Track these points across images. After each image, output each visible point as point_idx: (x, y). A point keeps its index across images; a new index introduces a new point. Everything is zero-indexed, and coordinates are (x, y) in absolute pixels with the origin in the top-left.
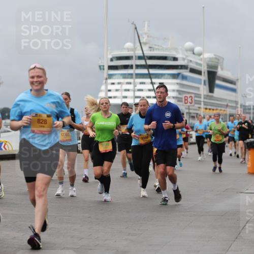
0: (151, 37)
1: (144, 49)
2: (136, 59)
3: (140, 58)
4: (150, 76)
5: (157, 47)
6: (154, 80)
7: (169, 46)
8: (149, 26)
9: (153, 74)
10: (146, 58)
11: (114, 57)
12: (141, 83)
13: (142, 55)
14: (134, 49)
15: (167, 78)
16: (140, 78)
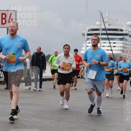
0: (109, 19)
1: (106, 25)
2: (101, 30)
3: (103, 30)
4: (108, 39)
5: (112, 24)
6: (111, 41)
7: (119, 24)
8: (108, 13)
9: (110, 38)
10: (107, 30)
11: (90, 29)
12: (104, 43)
13: (104, 28)
14: (101, 25)
15: (117, 40)
16: (103, 40)
